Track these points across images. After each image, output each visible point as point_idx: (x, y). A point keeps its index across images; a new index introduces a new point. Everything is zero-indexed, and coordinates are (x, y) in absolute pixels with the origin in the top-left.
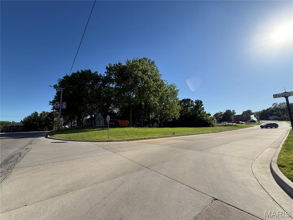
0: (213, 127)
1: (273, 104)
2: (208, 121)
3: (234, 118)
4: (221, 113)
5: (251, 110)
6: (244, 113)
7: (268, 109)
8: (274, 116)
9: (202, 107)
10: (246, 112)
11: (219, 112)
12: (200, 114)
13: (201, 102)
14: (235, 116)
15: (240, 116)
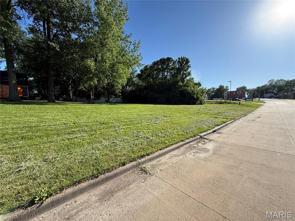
0: (201, 104)
1: (270, 81)
2: (194, 94)
3: (227, 94)
4: (213, 88)
5: (246, 86)
6: (238, 89)
7: (263, 86)
8: (270, 94)
9: (189, 70)
10: (240, 88)
11: (211, 88)
12: (183, 82)
13: (187, 61)
14: (229, 92)
15: (234, 93)
